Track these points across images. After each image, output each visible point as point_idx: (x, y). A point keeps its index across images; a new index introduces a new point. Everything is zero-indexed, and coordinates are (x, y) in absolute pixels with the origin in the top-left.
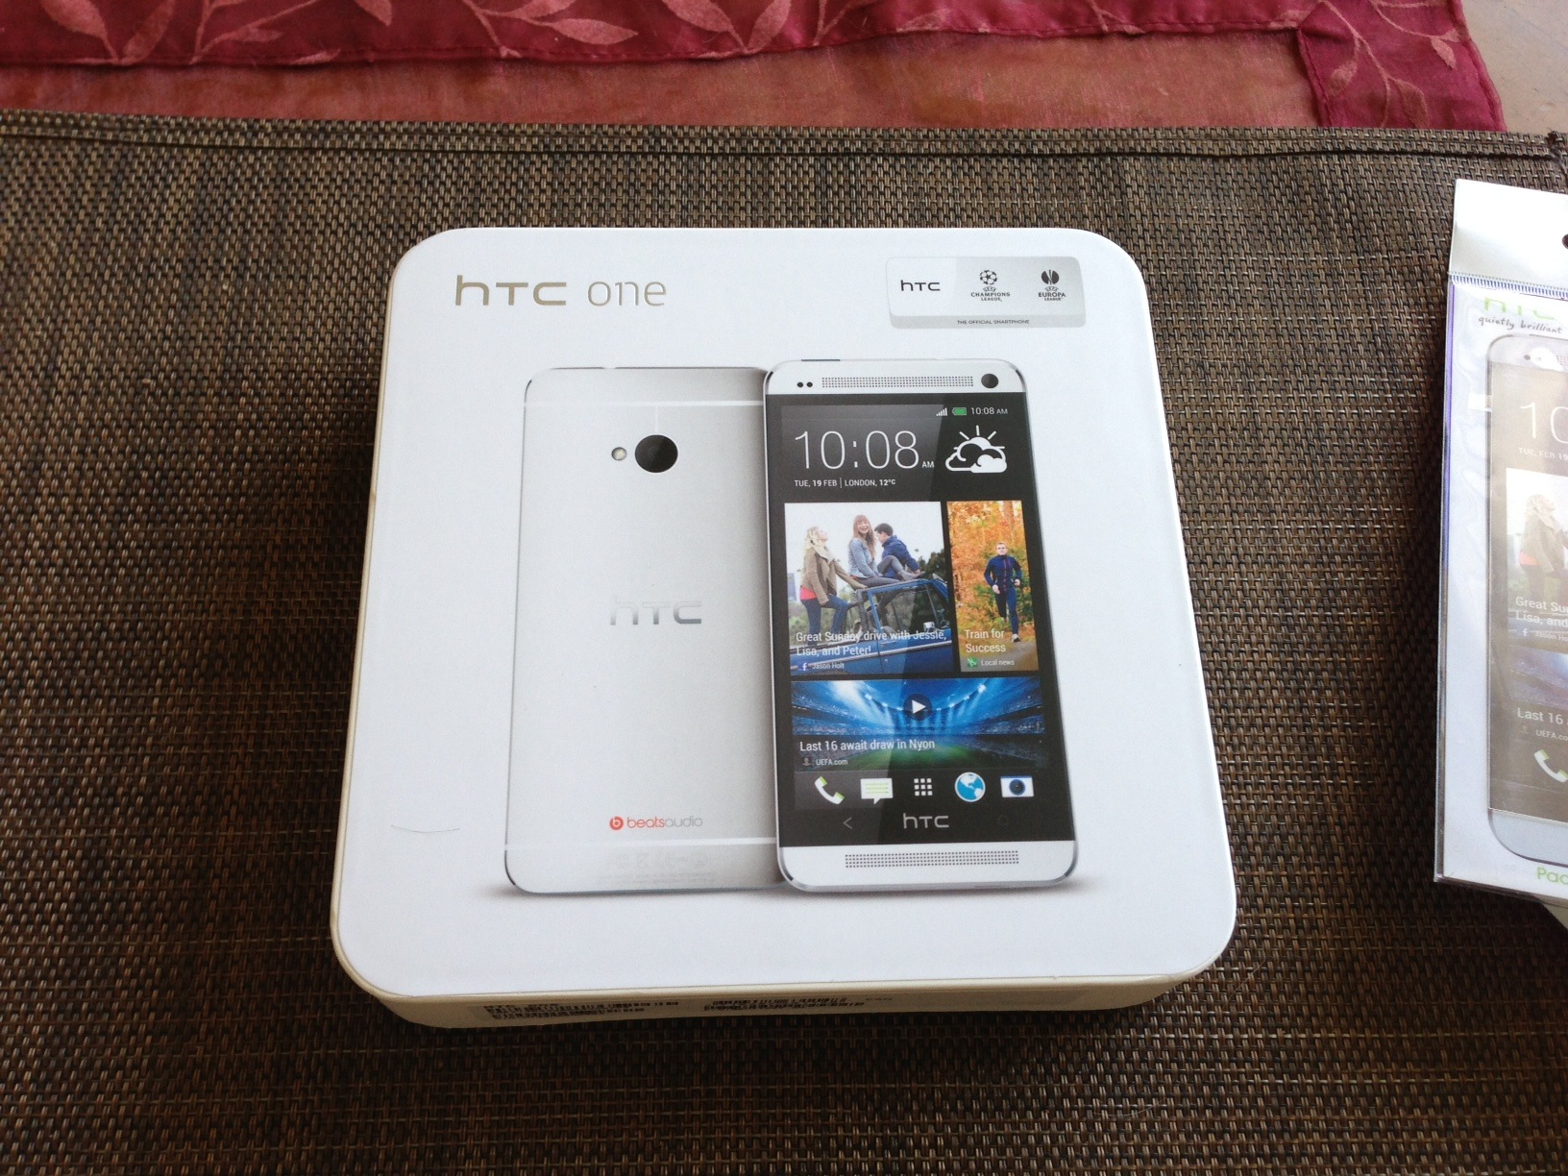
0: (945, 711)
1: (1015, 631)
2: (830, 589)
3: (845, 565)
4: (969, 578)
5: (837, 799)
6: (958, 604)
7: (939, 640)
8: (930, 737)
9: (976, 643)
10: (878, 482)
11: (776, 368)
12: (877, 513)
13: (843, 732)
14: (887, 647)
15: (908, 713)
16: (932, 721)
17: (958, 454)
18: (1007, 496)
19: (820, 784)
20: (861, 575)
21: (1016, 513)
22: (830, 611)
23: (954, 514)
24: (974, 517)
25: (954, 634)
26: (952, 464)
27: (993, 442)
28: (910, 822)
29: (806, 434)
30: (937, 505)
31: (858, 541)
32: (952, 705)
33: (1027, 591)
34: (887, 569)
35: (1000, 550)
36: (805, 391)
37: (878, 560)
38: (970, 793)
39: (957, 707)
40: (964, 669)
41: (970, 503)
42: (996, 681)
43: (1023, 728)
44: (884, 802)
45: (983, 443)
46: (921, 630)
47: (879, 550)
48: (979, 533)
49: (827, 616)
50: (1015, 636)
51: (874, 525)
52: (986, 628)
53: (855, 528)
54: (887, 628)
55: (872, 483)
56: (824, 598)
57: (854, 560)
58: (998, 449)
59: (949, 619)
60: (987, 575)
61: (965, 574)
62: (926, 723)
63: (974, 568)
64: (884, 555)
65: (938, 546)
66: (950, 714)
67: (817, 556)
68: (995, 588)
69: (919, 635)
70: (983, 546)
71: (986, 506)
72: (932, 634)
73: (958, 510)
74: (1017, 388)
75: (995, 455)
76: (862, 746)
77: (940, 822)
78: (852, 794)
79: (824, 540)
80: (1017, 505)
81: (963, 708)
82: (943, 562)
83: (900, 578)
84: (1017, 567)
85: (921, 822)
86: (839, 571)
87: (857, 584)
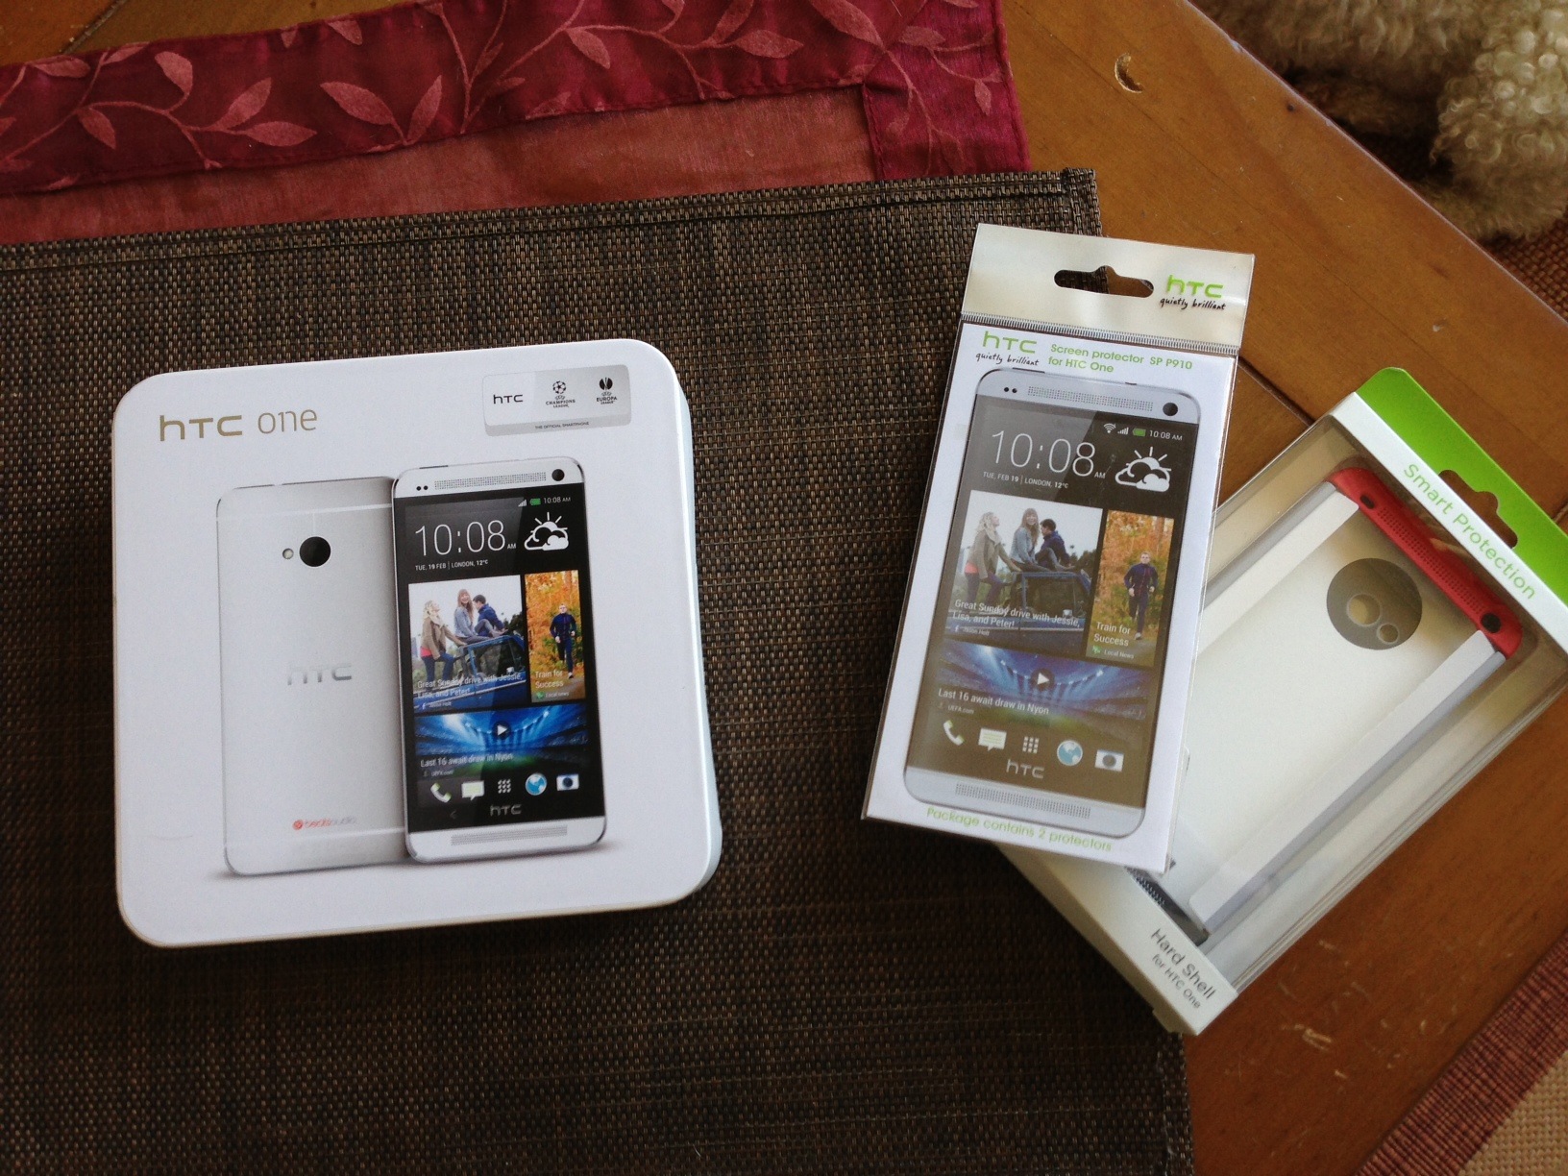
0: (521, 732)
1: (570, 670)
2: (442, 648)
3: (452, 629)
4: (539, 632)
5: (446, 798)
6: (531, 652)
7: (517, 680)
8: (510, 751)
9: (543, 681)
10: (475, 563)
11: (400, 476)
12: (475, 586)
13: (450, 751)
14: (481, 688)
15: (495, 734)
16: (512, 739)
17: (533, 536)
18: (568, 568)
19: (435, 788)
20: (463, 636)
21: (574, 580)
22: (442, 664)
23: (530, 584)
24: (544, 585)
25: (527, 676)
26: (529, 544)
27: (559, 525)
28: (495, 812)
29: (423, 528)
30: (518, 577)
31: (461, 609)
32: (525, 727)
33: (579, 639)
34: (482, 630)
35: (562, 610)
36: (423, 493)
37: (475, 623)
38: (536, 788)
39: (529, 728)
40: (534, 700)
41: (541, 574)
42: (556, 708)
43: (574, 741)
44: (478, 799)
45: (551, 526)
46: (505, 673)
47: (476, 615)
48: (547, 598)
49: (440, 667)
50: (570, 674)
51: (472, 596)
52: (551, 669)
53: (459, 600)
54: (481, 674)
55: (471, 564)
56: (437, 654)
57: (458, 625)
58: (562, 530)
59: (524, 665)
60: (552, 629)
61: (536, 630)
62: (507, 741)
63: (543, 625)
64: (480, 619)
65: (518, 610)
66: (524, 734)
67: (432, 623)
68: (557, 639)
69: (503, 678)
70: (549, 607)
71: (553, 576)
72: (512, 676)
73: (533, 580)
74: (577, 480)
75: (560, 535)
76: (463, 760)
77: (515, 809)
78: (457, 794)
79: (437, 611)
80: (575, 574)
81: (532, 730)
82: (521, 622)
83: (491, 636)
84: (573, 621)
85: (503, 811)
86: (447, 633)
87: (460, 642)
